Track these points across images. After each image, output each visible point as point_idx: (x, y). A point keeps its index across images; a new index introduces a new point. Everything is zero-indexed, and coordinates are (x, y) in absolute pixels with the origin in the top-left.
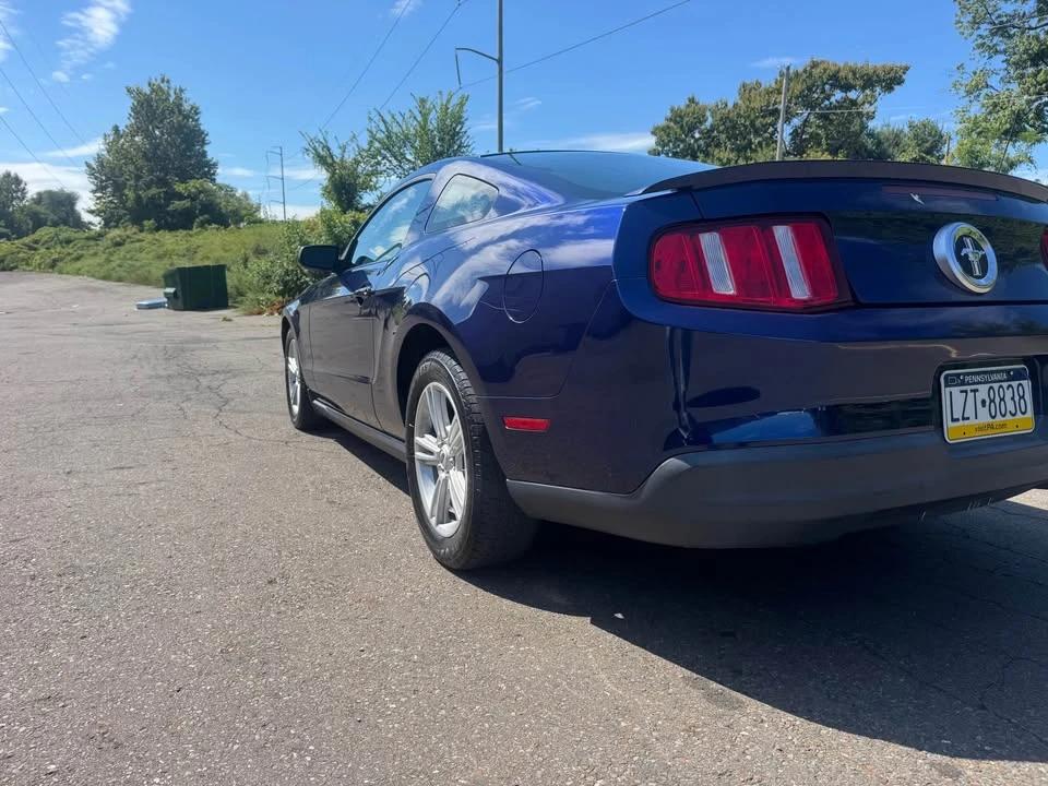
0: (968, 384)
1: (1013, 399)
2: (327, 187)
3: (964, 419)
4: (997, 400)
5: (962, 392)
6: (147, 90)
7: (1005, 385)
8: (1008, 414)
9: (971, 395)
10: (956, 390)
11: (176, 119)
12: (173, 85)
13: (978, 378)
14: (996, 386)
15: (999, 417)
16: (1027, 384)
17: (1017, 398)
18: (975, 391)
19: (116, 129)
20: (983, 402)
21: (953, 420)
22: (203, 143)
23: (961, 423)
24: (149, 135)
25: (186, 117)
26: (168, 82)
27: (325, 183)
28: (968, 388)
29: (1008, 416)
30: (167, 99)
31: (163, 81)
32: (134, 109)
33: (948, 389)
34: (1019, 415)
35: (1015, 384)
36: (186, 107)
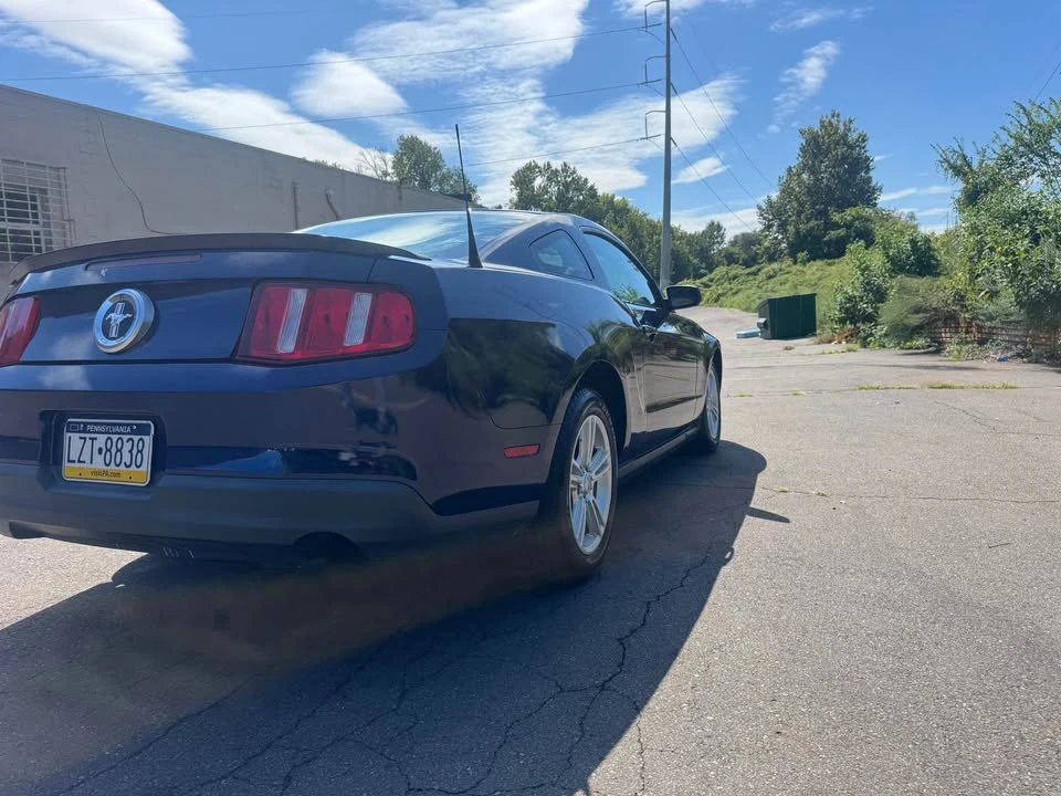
0: (89, 432)
1: (130, 451)
2: (958, 201)
3: (79, 461)
4: (114, 450)
5: (81, 438)
6: (817, 127)
7: (125, 438)
8: (123, 464)
9: (89, 442)
10: (75, 437)
11: (841, 150)
12: (842, 118)
13: (96, 429)
14: (115, 437)
15: (113, 466)
16: (148, 440)
17: (135, 451)
18: (93, 439)
19: (790, 169)
20: (100, 451)
21: (69, 461)
22: (868, 169)
23: (77, 465)
24: (814, 171)
25: (851, 147)
26: (838, 115)
27: (958, 195)
28: (88, 436)
29: (122, 467)
30: (836, 133)
31: (833, 116)
32: (803, 150)
33: (68, 434)
34: (133, 468)
35: (136, 438)
36: (852, 137)
